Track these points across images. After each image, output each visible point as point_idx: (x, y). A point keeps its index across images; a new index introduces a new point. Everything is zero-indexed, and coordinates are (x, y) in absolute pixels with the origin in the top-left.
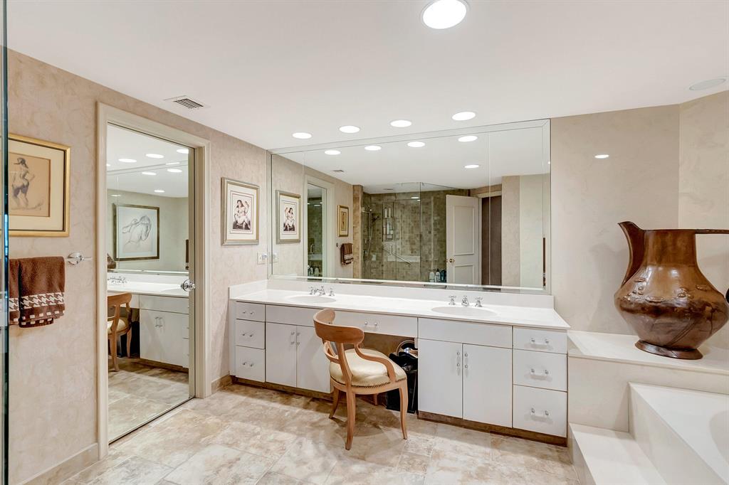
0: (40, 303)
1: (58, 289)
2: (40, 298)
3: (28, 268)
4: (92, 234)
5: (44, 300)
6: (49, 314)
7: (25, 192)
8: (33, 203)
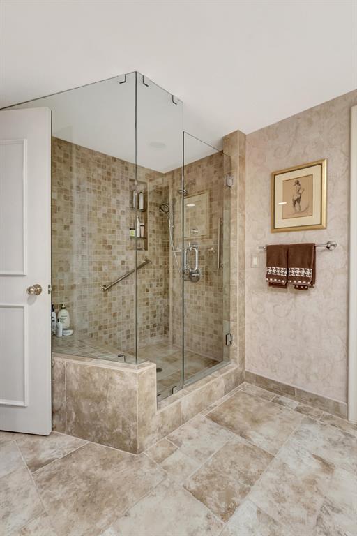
0: (295, 274)
1: (307, 266)
2: (296, 270)
3: (291, 251)
4: (346, 225)
5: (298, 272)
6: (300, 282)
7: (299, 202)
8: (303, 208)
